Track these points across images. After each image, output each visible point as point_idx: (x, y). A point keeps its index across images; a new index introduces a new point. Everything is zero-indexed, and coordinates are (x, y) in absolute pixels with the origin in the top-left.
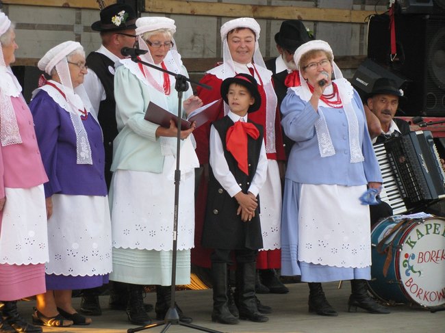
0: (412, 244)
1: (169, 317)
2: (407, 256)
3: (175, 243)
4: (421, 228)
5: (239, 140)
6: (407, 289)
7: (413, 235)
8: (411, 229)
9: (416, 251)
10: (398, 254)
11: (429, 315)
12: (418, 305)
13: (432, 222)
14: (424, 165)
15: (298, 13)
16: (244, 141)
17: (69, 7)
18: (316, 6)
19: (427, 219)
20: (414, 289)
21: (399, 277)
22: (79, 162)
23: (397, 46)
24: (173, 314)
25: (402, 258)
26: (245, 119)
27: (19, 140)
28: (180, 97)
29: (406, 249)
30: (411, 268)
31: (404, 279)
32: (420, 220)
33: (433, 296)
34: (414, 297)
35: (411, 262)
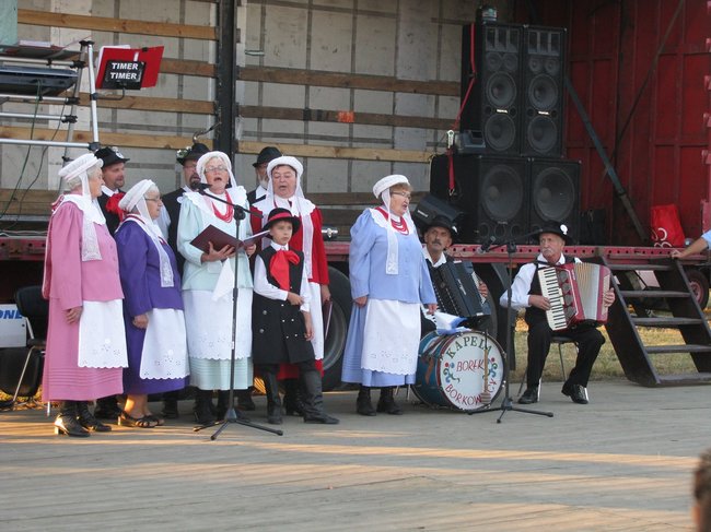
0: (451, 355)
1: (227, 416)
2: (447, 365)
3: (233, 351)
4: (460, 340)
5: (281, 267)
6: (448, 394)
7: (452, 347)
8: (450, 342)
9: (455, 361)
10: (439, 363)
11: (467, 417)
12: (457, 408)
13: (470, 336)
14: (462, 288)
15: (377, 154)
16: (286, 267)
17: (170, 149)
18: (393, 148)
19: (464, 333)
20: (454, 394)
21: (440, 384)
22: (163, 285)
23: (455, 183)
24: (232, 414)
25: (443, 367)
26: (287, 247)
27: (99, 257)
28: (238, 224)
29: (446, 359)
30: (451, 376)
31: (444, 385)
32: (459, 333)
33: (471, 401)
34: (453, 401)
35: (451, 371)
